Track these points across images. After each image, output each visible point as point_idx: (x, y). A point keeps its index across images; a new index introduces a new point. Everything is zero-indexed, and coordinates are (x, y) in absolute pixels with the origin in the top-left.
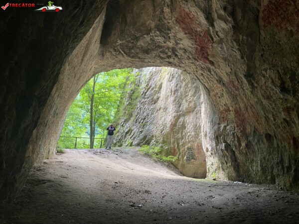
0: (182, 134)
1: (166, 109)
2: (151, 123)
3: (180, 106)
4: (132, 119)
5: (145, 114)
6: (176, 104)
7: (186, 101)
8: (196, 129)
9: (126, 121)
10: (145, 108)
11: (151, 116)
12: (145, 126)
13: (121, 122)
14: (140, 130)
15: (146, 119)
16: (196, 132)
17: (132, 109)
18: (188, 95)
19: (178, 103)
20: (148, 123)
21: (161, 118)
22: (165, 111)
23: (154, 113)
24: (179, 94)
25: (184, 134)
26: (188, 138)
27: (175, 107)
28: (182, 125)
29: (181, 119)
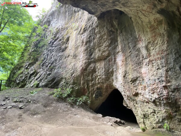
0: (92, 77)
1: (75, 56)
2: (60, 67)
3: (91, 55)
4: (38, 63)
5: (53, 59)
6: (87, 53)
7: (99, 50)
8: (108, 74)
9: (31, 64)
10: (52, 55)
11: (59, 61)
12: (53, 70)
13: (25, 65)
14: (48, 73)
15: (54, 64)
16: (107, 76)
17: (38, 54)
18: (102, 45)
19: (90, 52)
20: (57, 67)
21: (70, 63)
22: (75, 58)
23: (63, 59)
24: (92, 44)
25: (94, 76)
26: (98, 80)
27: (86, 55)
28: (93, 70)
29: (92, 65)
